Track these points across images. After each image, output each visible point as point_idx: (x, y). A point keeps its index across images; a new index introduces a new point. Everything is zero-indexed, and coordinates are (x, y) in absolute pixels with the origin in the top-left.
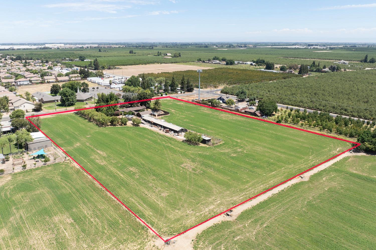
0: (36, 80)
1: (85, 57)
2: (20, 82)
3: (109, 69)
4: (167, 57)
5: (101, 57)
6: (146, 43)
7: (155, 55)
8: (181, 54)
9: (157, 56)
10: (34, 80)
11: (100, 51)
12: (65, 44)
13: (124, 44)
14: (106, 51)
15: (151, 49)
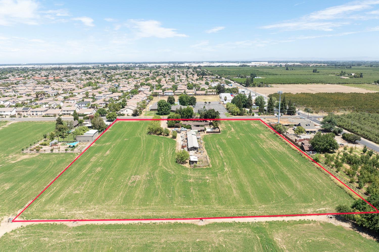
0: (178, 92)
1: (256, 75)
2: (166, 93)
3: (259, 86)
4: (344, 77)
5: (277, 75)
6: (353, 62)
7: (338, 75)
8: (363, 74)
9: (339, 75)
10: (177, 92)
11: (287, 69)
12: (269, 62)
13: (327, 62)
14: (294, 70)
15: (348, 68)
